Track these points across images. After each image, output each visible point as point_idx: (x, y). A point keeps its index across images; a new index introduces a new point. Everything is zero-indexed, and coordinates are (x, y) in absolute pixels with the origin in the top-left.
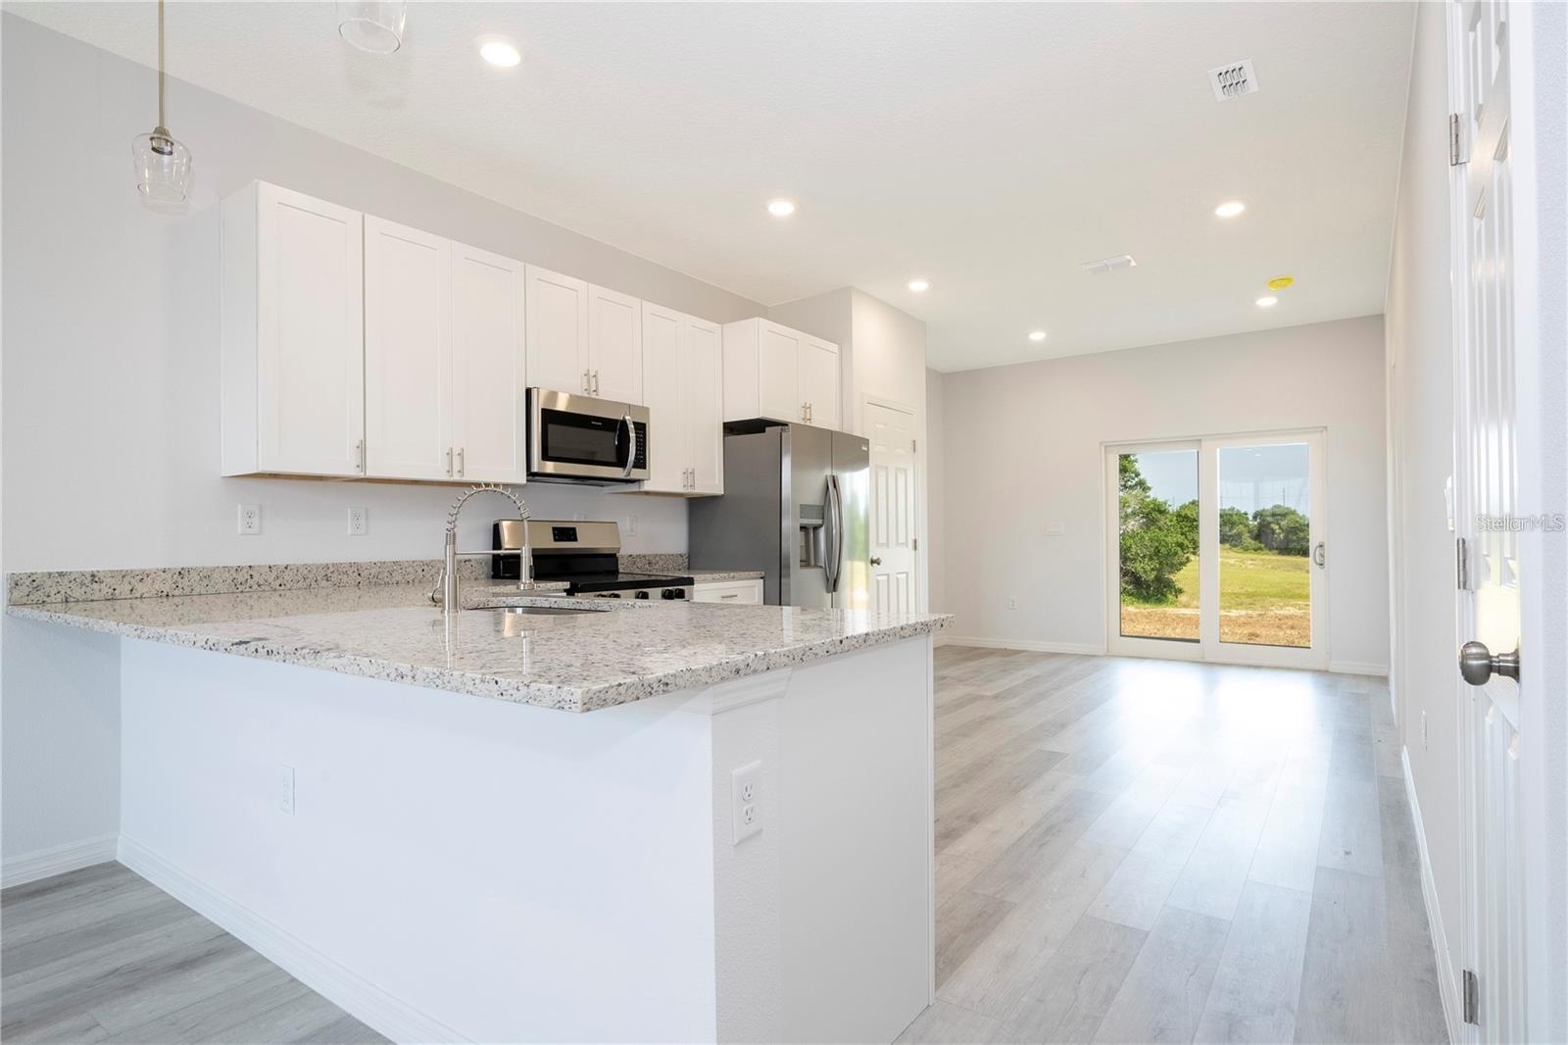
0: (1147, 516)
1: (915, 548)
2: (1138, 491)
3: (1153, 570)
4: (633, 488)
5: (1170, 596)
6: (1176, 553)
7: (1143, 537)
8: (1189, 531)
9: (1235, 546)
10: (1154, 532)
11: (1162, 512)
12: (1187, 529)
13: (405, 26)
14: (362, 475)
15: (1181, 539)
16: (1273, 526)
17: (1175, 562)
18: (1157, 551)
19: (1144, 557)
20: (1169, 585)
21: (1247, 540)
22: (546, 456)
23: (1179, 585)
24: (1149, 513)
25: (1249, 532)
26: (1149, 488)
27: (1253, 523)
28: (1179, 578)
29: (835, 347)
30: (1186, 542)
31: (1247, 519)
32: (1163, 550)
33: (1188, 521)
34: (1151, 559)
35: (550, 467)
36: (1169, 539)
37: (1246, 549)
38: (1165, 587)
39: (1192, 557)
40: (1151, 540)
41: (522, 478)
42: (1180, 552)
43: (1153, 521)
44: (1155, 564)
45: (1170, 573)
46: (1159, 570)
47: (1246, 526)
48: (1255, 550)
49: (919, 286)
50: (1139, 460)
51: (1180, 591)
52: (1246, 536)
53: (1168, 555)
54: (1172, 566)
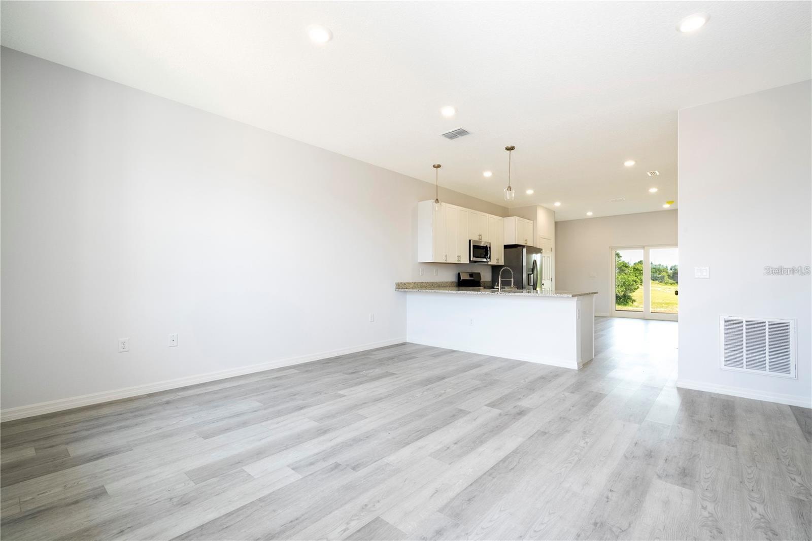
0: (620, 268)
1: (552, 281)
2: (617, 258)
3: (622, 291)
4: (486, 264)
5: (630, 303)
6: (633, 284)
9: (661, 282)
10: (623, 276)
11: (627, 267)
12: (638, 274)
13: (514, 195)
14: (445, 262)
15: (635, 278)
17: (632, 288)
18: (624, 283)
19: (619, 286)
20: (629, 298)
22: (474, 257)
23: (633, 298)
24: (621, 267)
25: (668, 276)
26: (621, 257)
27: (670, 272)
28: (634, 295)
29: (532, 222)
30: (637, 280)
31: (667, 269)
32: (627, 283)
33: (637, 270)
34: (622, 287)
35: (475, 259)
36: (629, 279)
37: (666, 283)
38: (627, 299)
39: (640, 286)
40: (622, 278)
41: (468, 262)
42: (635, 284)
43: (623, 271)
44: (624, 289)
45: (630, 293)
46: (625, 291)
47: (667, 273)
48: (671, 284)
49: (558, 204)
51: (635, 301)
52: (666, 277)
53: (629, 285)
54: (631, 290)
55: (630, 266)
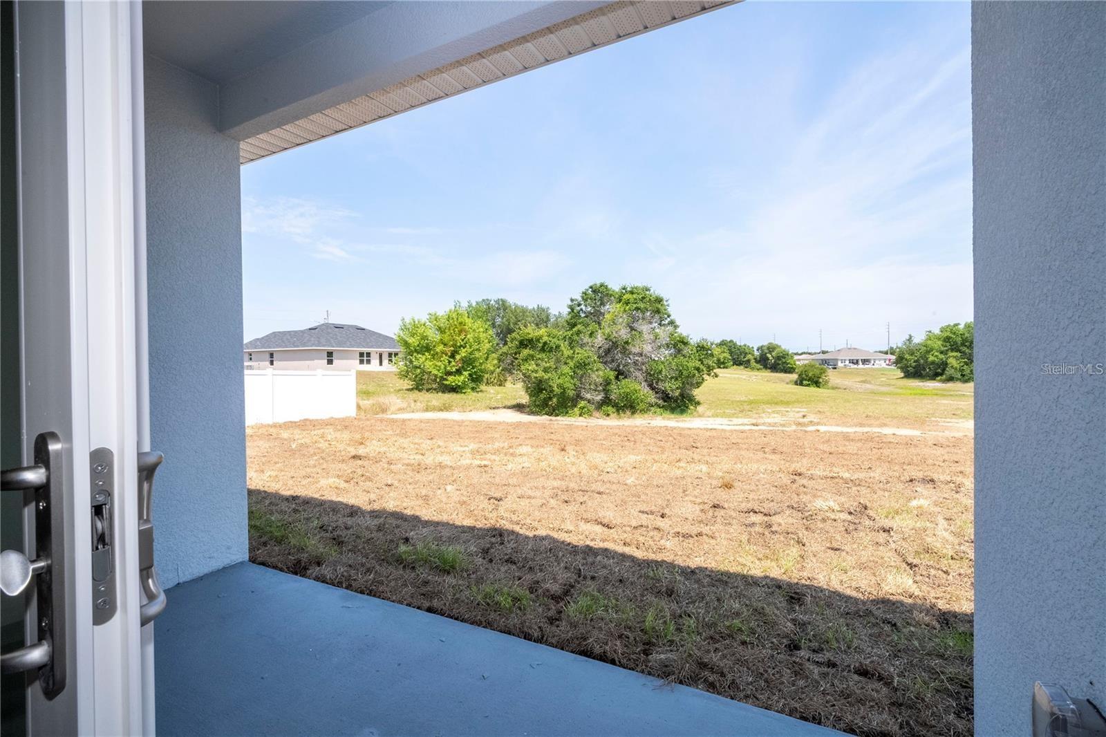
0: (675, 346)
2: (670, 328)
3: (677, 388)
5: (691, 408)
6: (694, 375)
7: (670, 363)
8: (704, 358)
9: (746, 367)
10: (679, 359)
11: (686, 344)
12: (703, 356)
15: (698, 364)
16: (768, 355)
17: (694, 382)
18: (681, 374)
19: (670, 379)
20: (690, 399)
21: (753, 363)
23: (697, 398)
24: (676, 344)
25: (754, 359)
26: (677, 326)
27: (757, 353)
28: (697, 393)
30: (701, 367)
31: (754, 351)
32: (685, 373)
34: (676, 380)
36: (689, 364)
37: (753, 369)
38: (687, 401)
39: (707, 378)
40: (677, 365)
42: (698, 375)
43: (679, 351)
44: (680, 383)
45: (691, 390)
46: (683, 388)
47: (753, 355)
48: (758, 370)
50: (670, 305)
51: (698, 403)
52: (753, 361)
53: (688, 377)
54: (692, 385)
55: (692, 342)
